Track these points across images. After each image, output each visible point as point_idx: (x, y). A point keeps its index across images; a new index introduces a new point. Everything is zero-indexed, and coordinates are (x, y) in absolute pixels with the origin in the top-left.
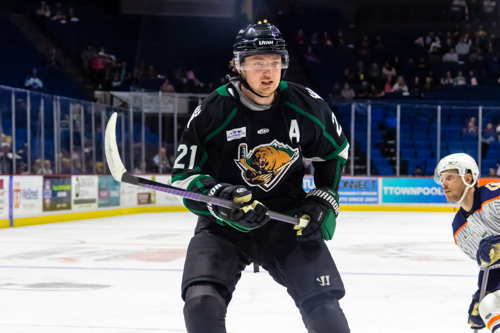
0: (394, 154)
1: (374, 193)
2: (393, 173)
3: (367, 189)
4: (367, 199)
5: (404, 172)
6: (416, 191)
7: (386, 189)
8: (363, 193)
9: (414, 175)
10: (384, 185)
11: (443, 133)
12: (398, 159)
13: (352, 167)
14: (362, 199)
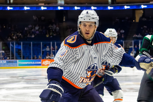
0: (21, 54)
1: (16, 64)
2: (21, 59)
3: (14, 63)
4: (15, 65)
5: (24, 58)
6: (26, 63)
7: (19, 63)
8: (14, 64)
9: (26, 59)
10: (19, 62)
11: (33, 49)
12: (22, 55)
13: (11, 57)
14: (13, 65)
